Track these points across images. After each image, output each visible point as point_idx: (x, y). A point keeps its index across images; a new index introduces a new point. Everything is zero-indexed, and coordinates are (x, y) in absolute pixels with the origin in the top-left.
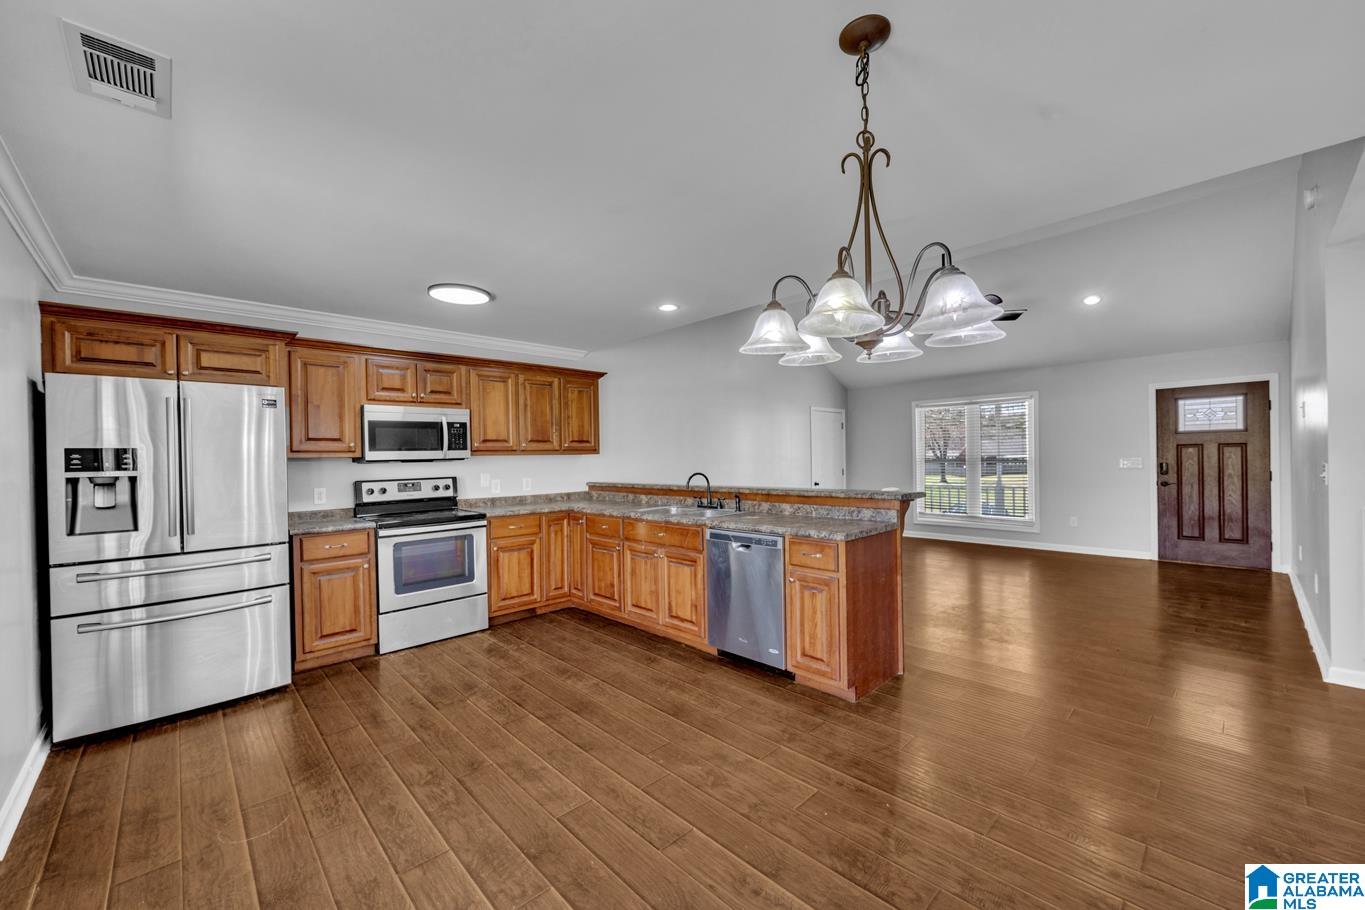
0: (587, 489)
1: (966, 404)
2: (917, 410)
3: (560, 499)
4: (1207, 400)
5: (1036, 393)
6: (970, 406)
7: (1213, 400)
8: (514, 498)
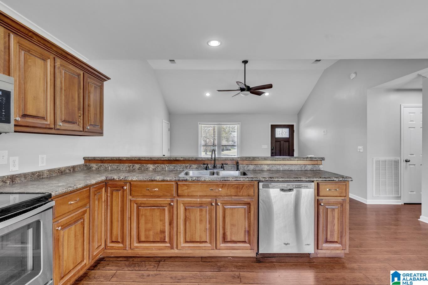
0: (82, 162)
1: (217, 125)
2: (200, 125)
3: (68, 171)
4: (281, 129)
5: (240, 123)
6: (218, 126)
7: (283, 129)
8: (33, 174)
